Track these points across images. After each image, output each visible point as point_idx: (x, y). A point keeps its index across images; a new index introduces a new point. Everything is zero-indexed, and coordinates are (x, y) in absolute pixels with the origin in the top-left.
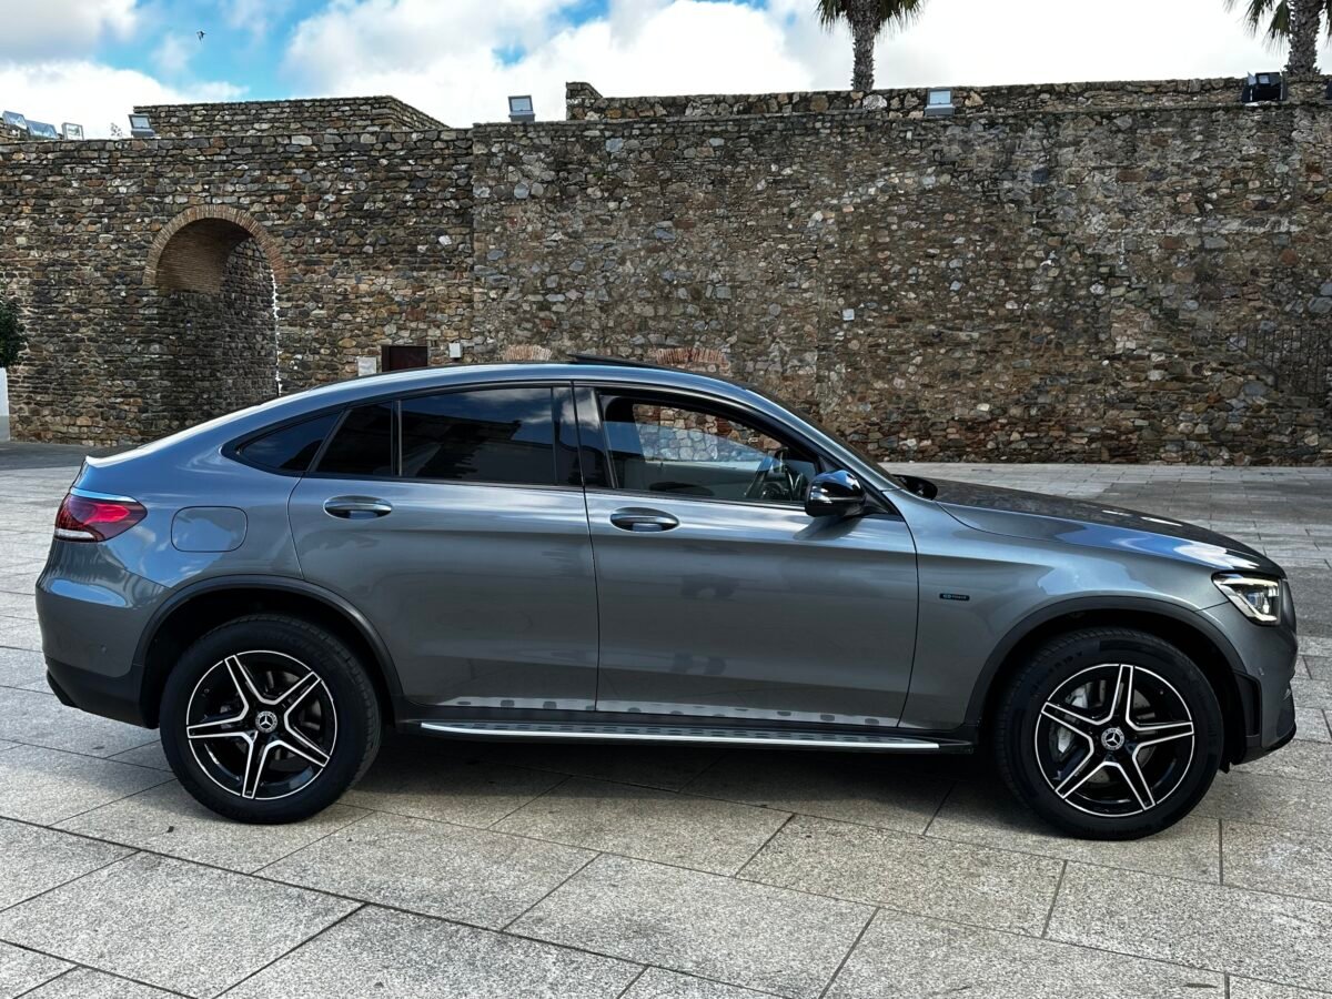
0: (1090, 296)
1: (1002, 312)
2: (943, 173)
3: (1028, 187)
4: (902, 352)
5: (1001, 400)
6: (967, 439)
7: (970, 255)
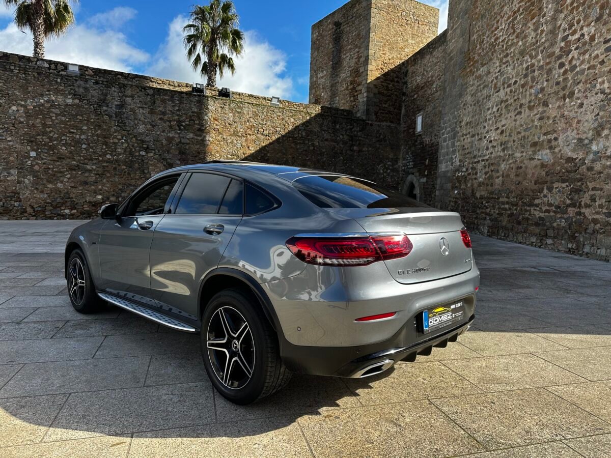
0: (140, 155)
1: (105, 158)
2: (75, 99)
3: (114, 111)
4: (61, 172)
5: (106, 194)
6: (93, 210)
7: (90, 134)
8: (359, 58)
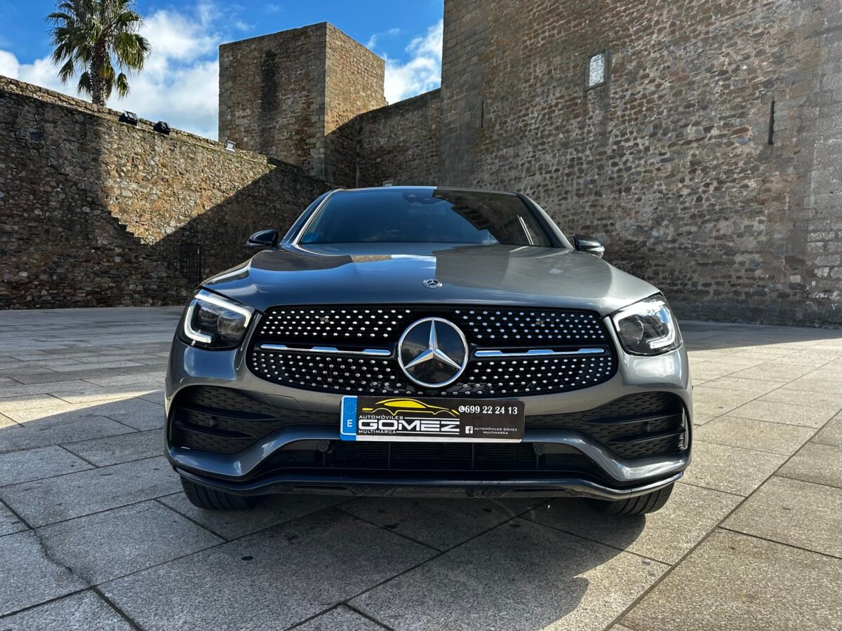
0: (82, 213)
1: (32, 215)
5: (34, 270)
6: (13, 294)
7: (9, 176)
8: (309, 104)
